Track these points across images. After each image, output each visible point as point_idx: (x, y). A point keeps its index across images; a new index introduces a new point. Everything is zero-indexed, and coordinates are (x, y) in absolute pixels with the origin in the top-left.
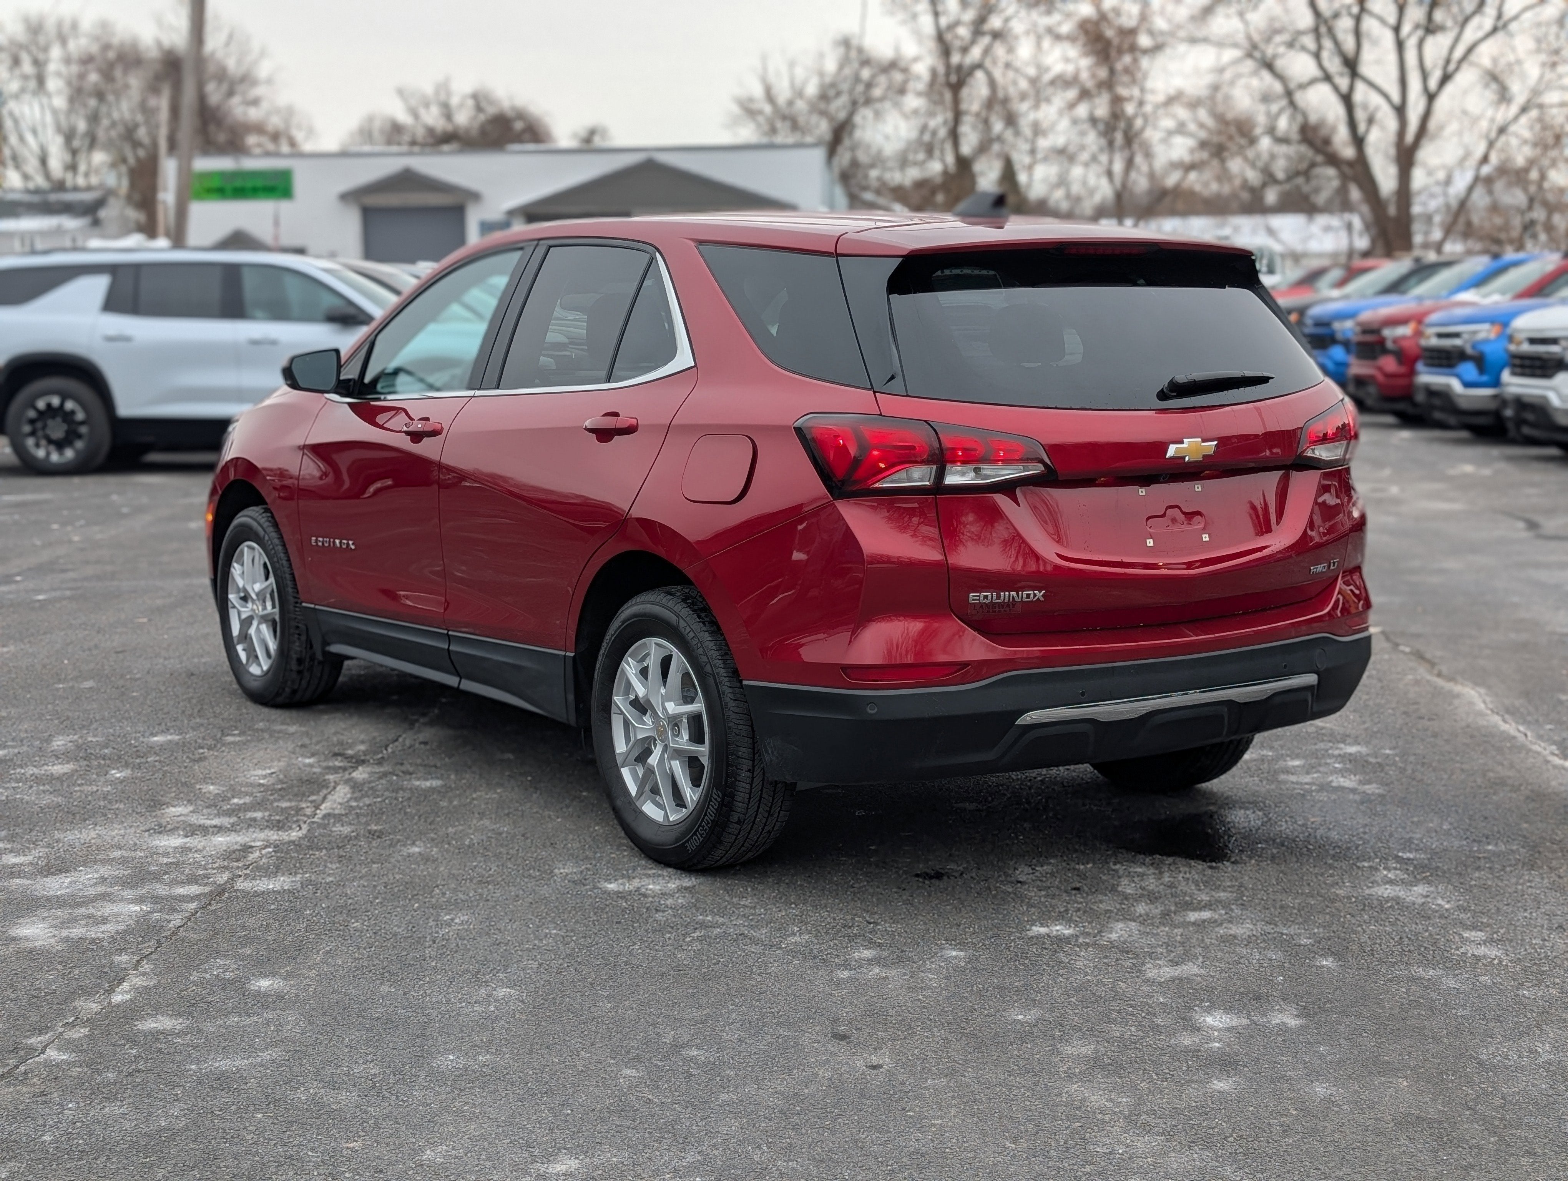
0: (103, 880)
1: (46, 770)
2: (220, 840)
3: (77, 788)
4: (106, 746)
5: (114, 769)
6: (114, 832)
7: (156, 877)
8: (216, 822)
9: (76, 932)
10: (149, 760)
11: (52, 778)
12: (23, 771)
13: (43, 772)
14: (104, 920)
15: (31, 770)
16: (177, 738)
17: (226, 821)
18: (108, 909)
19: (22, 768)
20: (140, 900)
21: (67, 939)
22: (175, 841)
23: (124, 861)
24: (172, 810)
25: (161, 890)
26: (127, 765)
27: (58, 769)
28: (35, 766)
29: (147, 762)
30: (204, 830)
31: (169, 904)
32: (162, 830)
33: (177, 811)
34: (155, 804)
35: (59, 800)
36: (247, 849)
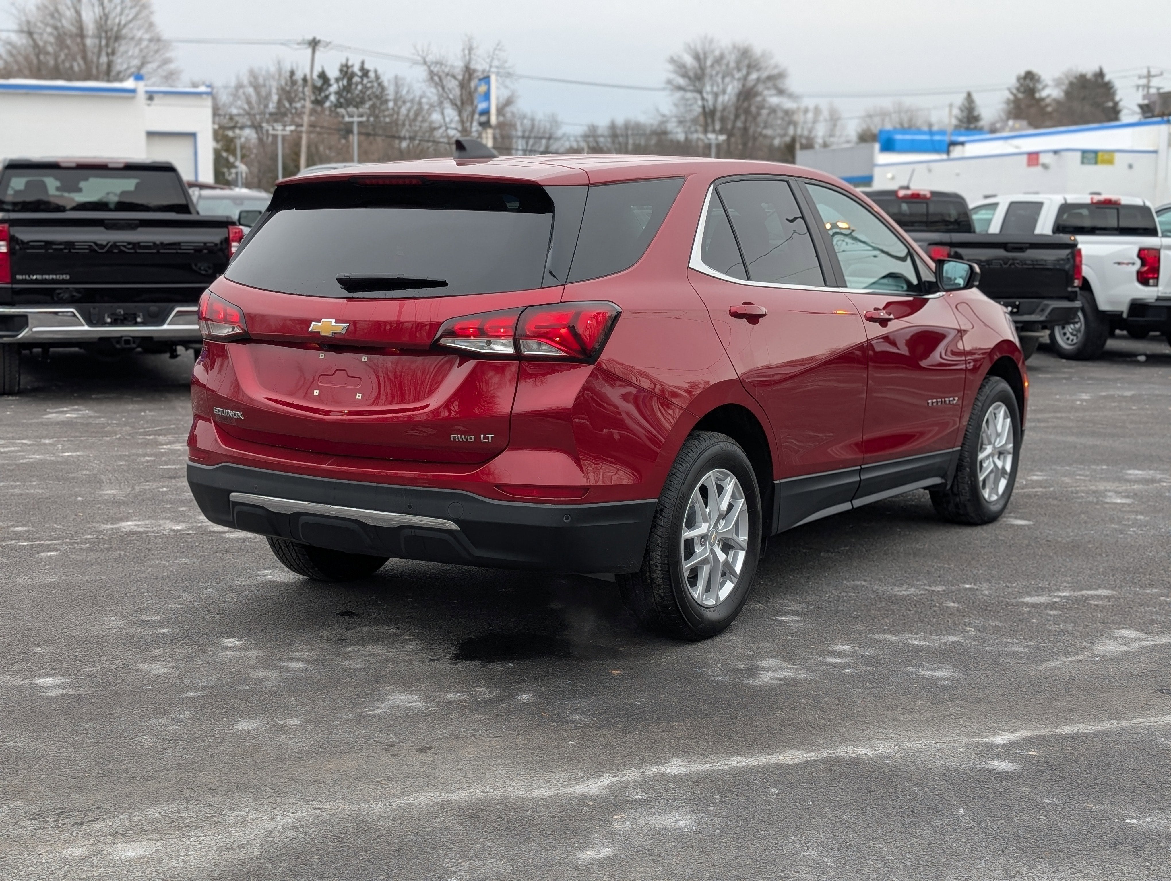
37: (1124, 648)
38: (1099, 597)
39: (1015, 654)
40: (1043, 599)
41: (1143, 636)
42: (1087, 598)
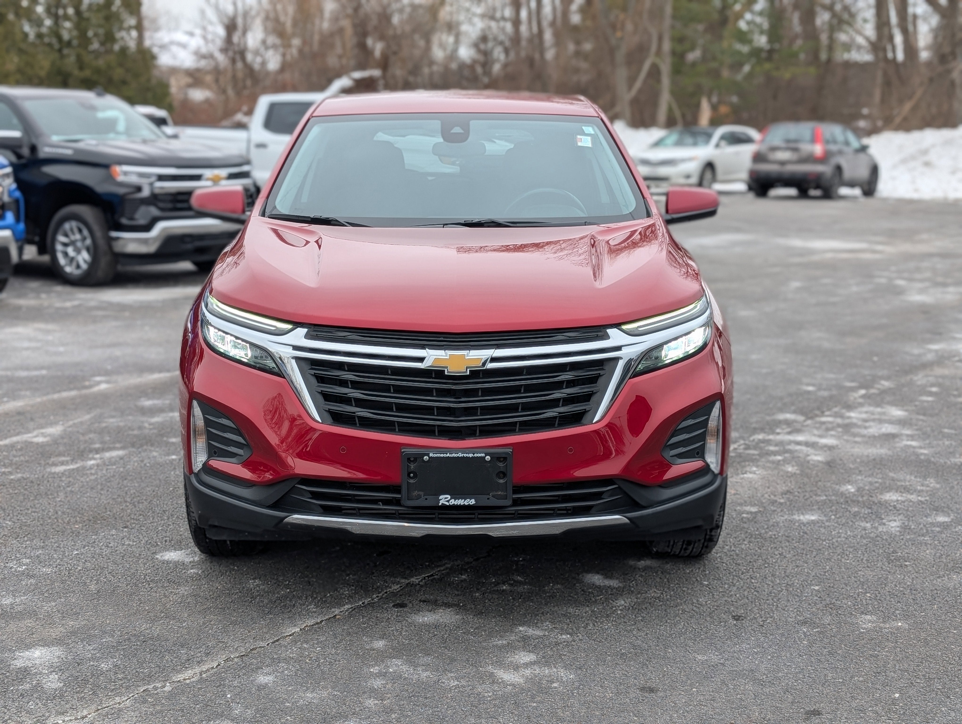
0: (866, 428)
1: (902, 496)
2: (800, 438)
3: (880, 480)
4: (855, 515)
5: (852, 492)
6: (858, 450)
7: (839, 426)
8: (798, 447)
9: (879, 410)
10: (825, 498)
11: (897, 489)
12: (920, 498)
13: (904, 495)
14: (866, 412)
15: (913, 497)
16: (796, 517)
17: (792, 447)
18: (864, 416)
19: (921, 501)
20: (849, 418)
21: (882, 407)
22: (824, 441)
23: (855, 435)
24: (819, 458)
25: (839, 421)
26: (842, 494)
27: (891, 497)
28: (911, 501)
29: (826, 496)
30: (807, 444)
31: (836, 415)
32: (831, 448)
33: (818, 457)
34: (830, 464)
35: (891, 474)
36: (789, 433)
37: (43, 431)
38: (62, 463)
39: (113, 417)
40: (107, 455)
41: (30, 440)
42: (72, 461)
